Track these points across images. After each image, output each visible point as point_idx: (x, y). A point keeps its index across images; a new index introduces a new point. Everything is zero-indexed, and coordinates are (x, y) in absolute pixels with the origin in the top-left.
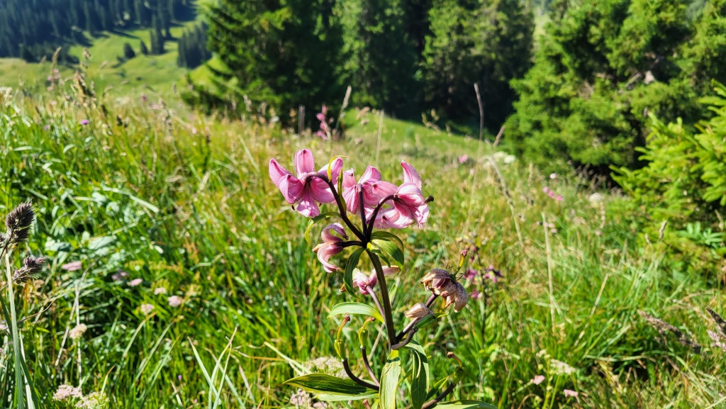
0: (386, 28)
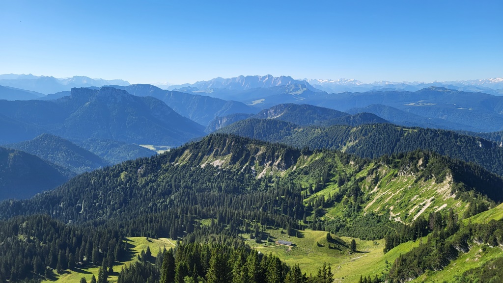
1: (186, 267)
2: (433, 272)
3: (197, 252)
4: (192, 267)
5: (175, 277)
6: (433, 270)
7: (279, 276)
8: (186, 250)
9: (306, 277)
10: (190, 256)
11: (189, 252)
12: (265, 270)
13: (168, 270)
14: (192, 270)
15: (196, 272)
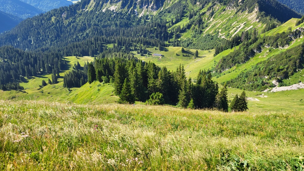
0: (139, 86)
1: (101, 71)
2: (240, 65)
3: (107, 63)
4: (105, 71)
5: (96, 77)
6: (240, 64)
7: (155, 73)
8: (100, 62)
9: (170, 72)
10: (103, 65)
11: (102, 63)
12: (147, 70)
13: (92, 74)
14: (105, 73)
15: (108, 74)
